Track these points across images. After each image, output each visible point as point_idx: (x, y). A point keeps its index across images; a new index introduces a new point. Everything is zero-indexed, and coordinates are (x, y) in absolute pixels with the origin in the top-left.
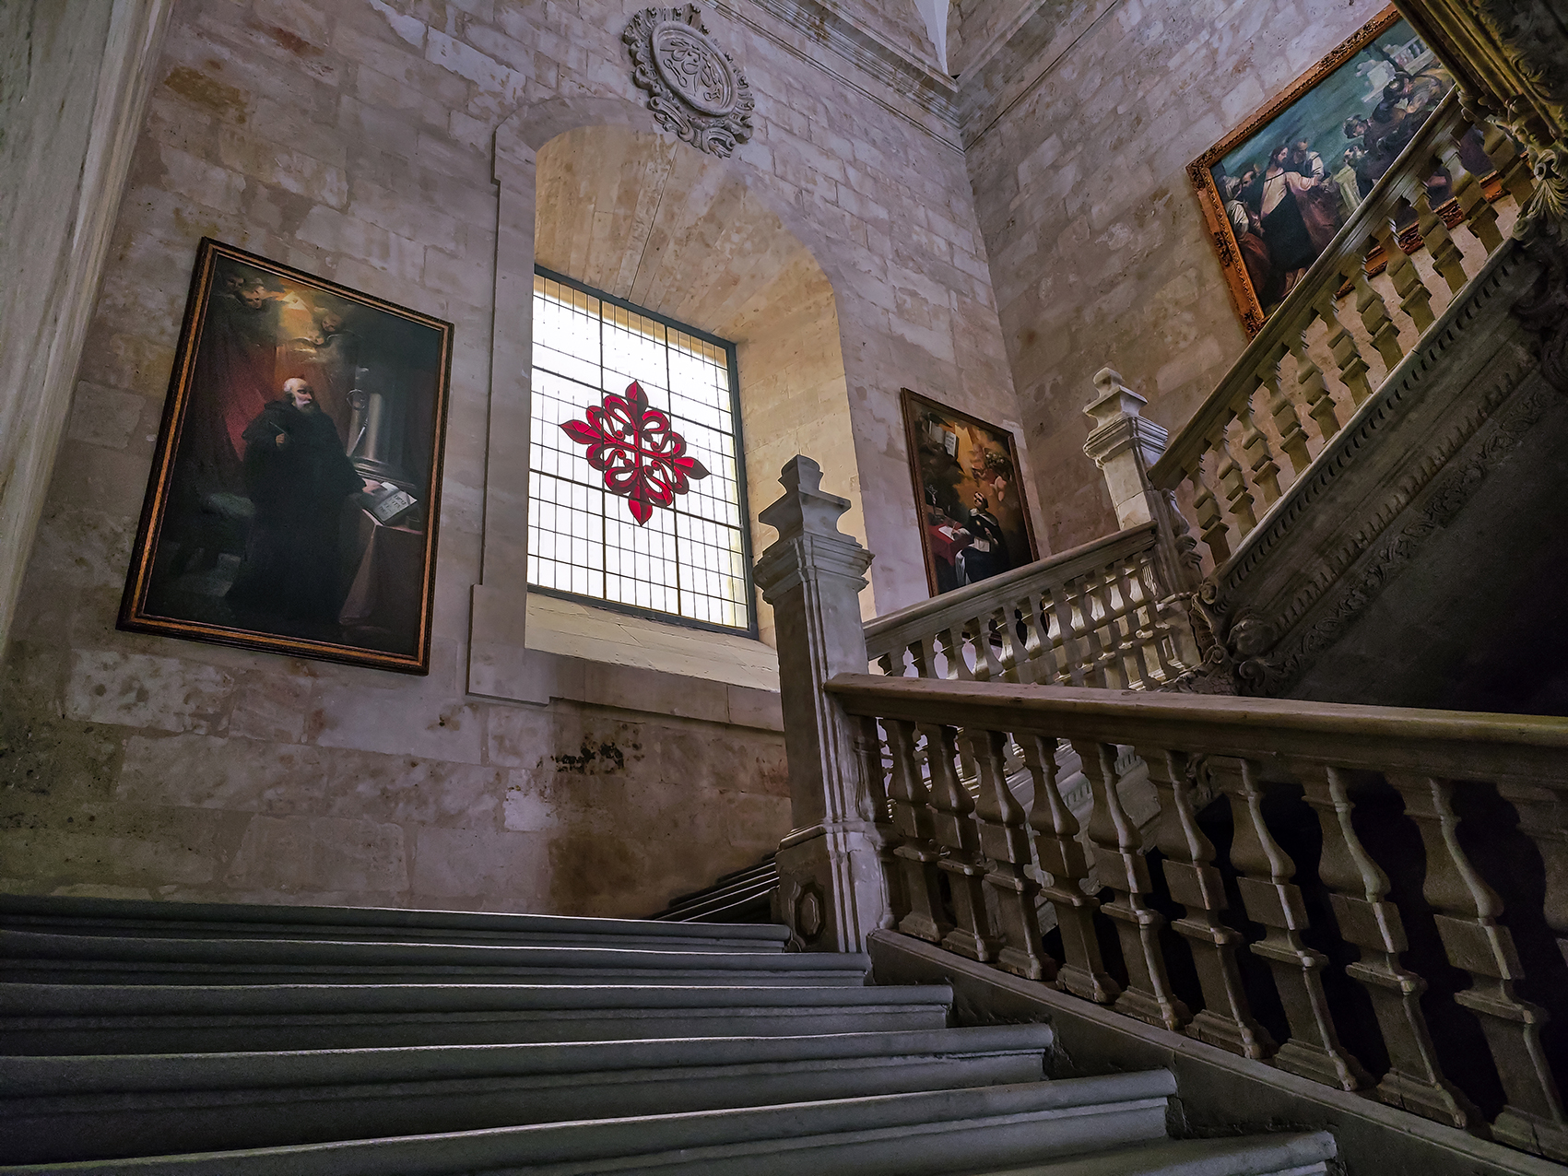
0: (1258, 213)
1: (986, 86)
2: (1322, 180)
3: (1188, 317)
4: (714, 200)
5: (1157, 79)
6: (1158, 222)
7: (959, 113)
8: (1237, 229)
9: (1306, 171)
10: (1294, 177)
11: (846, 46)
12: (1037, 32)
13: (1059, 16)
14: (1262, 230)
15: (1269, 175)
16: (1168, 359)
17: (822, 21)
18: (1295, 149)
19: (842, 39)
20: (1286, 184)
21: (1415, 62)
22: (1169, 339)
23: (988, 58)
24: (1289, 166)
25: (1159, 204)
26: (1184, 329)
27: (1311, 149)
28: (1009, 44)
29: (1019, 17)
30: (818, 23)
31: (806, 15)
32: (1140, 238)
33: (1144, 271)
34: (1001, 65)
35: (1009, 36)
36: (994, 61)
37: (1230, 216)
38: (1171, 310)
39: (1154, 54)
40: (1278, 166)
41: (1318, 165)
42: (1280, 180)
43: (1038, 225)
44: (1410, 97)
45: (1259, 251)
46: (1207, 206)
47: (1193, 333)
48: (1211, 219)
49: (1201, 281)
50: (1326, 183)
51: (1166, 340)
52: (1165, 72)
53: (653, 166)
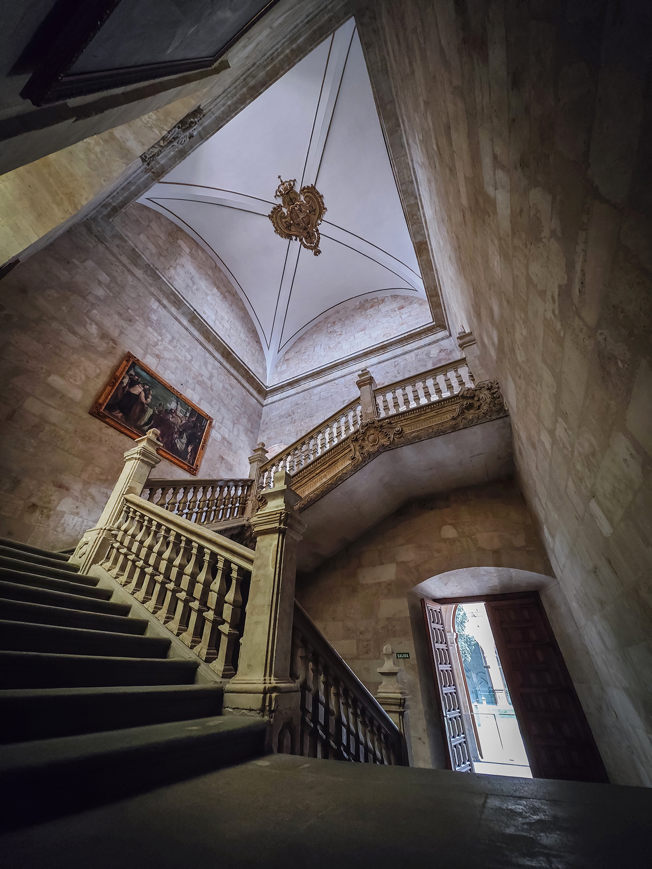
0: (130, 388)
1: (113, 235)
2: (146, 404)
3: (83, 378)
4: (123, 143)
5: (143, 324)
6: (106, 345)
7: (98, 218)
8: (122, 383)
9: (146, 398)
10: (143, 394)
11: (139, 179)
12: (139, 262)
13: (146, 272)
14: (125, 392)
15: (140, 385)
16: (62, 376)
17: (153, 172)
18: (149, 390)
19: (143, 179)
20: (141, 393)
21: (179, 412)
22: (70, 373)
23: (127, 239)
24: (145, 390)
25: (111, 343)
26: (78, 379)
27: (152, 396)
28: (134, 250)
29: (144, 255)
30: (153, 170)
31: (157, 167)
32: (97, 340)
33: (87, 347)
34: (124, 244)
35: (137, 250)
36: (125, 241)
37: (124, 378)
38: (81, 368)
39: (149, 319)
40: (143, 387)
41: (149, 400)
42: (141, 390)
43: (74, 280)
44: (173, 417)
45: (119, 395)
46: (122, 366)
47: (79, 383)
48: (120, 370)
49: (98, 376)
50: (146, 406)
51: (69, 371)
52: (146, 326)
53: (153, 118)
